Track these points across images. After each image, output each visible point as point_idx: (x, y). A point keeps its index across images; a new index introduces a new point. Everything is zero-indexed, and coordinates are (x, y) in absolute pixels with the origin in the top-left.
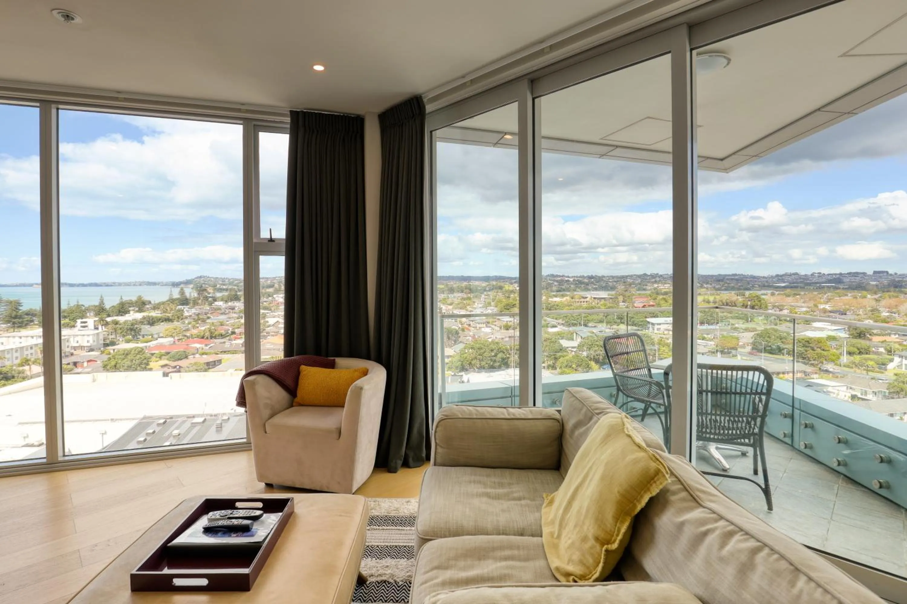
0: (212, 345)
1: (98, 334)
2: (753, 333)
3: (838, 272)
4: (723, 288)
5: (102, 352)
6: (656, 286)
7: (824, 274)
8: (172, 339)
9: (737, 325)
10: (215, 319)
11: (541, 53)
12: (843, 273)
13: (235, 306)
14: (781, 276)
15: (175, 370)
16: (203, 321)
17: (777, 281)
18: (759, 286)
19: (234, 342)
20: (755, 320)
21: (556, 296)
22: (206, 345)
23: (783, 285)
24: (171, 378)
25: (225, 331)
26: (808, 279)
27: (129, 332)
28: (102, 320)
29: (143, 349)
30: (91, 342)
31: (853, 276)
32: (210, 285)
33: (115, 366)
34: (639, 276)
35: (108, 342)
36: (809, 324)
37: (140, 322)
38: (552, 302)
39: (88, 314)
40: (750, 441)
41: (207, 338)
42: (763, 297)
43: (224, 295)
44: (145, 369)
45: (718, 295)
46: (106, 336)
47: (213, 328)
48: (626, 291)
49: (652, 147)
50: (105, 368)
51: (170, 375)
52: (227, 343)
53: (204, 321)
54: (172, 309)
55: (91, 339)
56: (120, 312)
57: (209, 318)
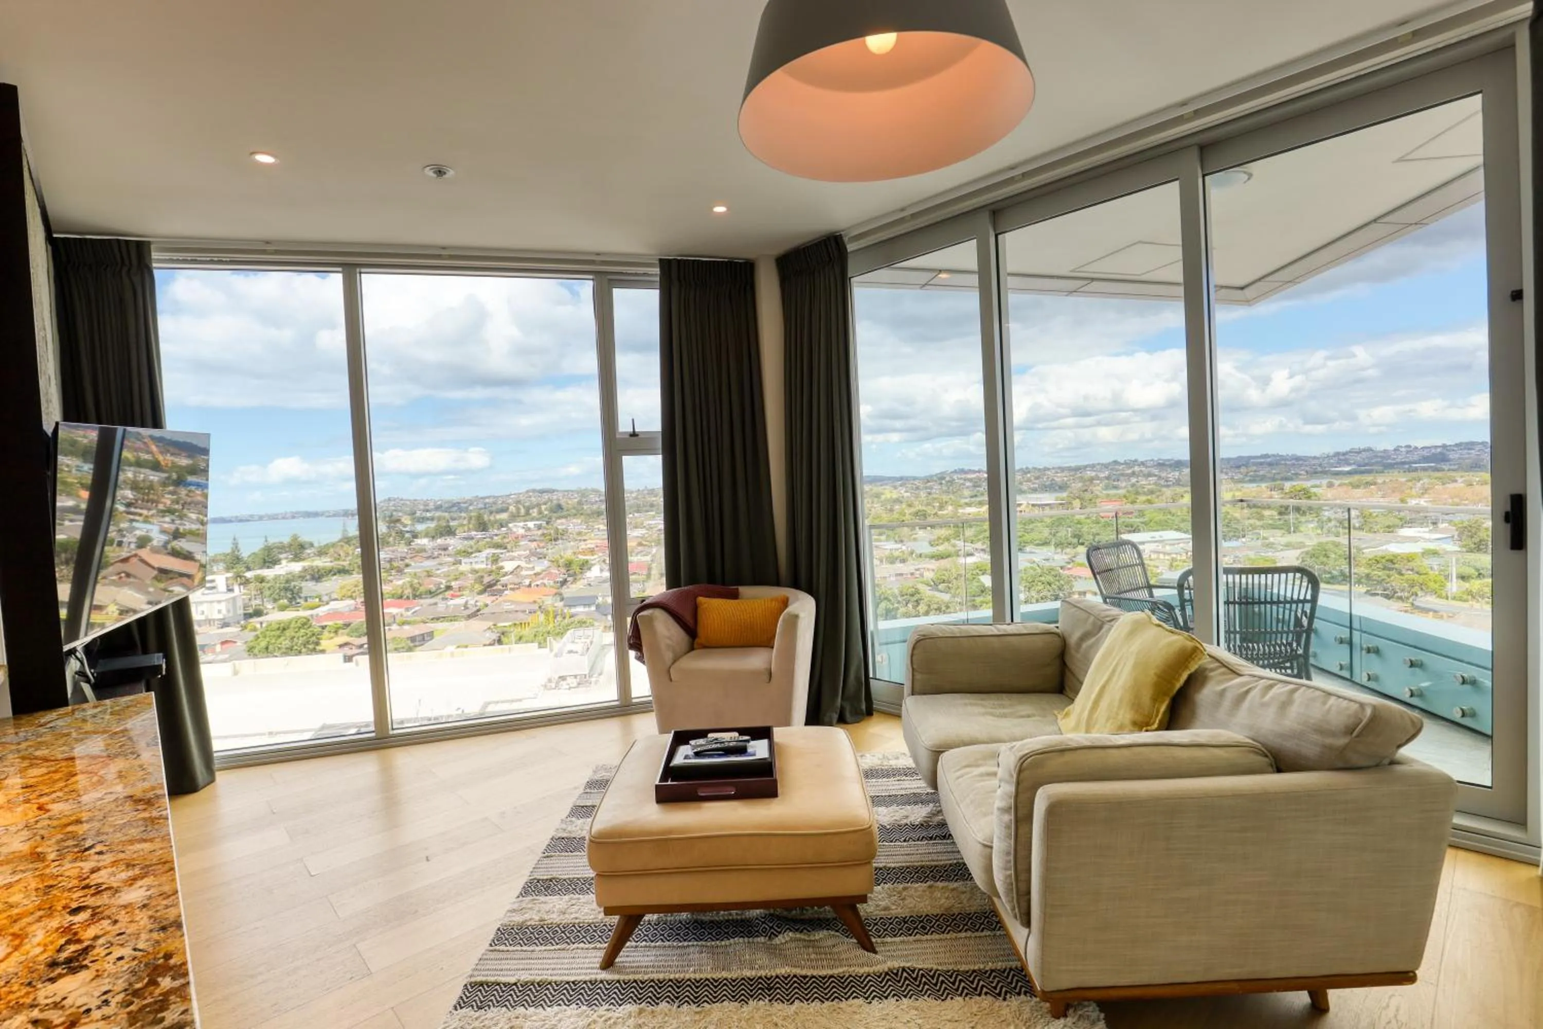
0: (417, 608)
1: (234, 599)
2: (1299, 551)
3: (1440, 444)
4: (1247, 479)
5: (244, 628)
6: (1134, 480)
7: (1416, 448)
8: (352, 602)
9: (1272, 540)
10: (418, 566)
11: (1011, 181)
12: (1448, 444)
13: (449, 545)
14: (1344, 454)
15: (361, 650)
16: (398, 571)
17: (1338, 463)
18: (1307, 472)
19: (451, 602)
20: (1302, 529)
21: (969, 505)
22: (407, 610)
23: (1347, 469)
24: (357, 664)
25: (435, 585)
26: (1389, 457)
27: (282, 594)
28: (238, 576)
29: (309, 620)
30: (224, 611)
31: (1465, 449)
32: (405, 513)
33: (267, 648)
34: (1106, 466)
35: (251, 611)
36: (1392, 532)
37: (300, 577)
38: (964, 514)
39: (215, 569)
40: (1293, 671)
41: (408, 598)
42: (1313, 490)
43: (429, 527)
44: (314, 651)
45: (1238, 490)
46: (247, 601)
47: (416, 581)
48: (1086, 490)
49: (1144, 278)
50: (251, 651)
51: (354, 658)
52: (439, 605)
53: (400, 571)
54: (347, 554)
55: (223, 606)
56: (265, 562)
57: (407, 565)
